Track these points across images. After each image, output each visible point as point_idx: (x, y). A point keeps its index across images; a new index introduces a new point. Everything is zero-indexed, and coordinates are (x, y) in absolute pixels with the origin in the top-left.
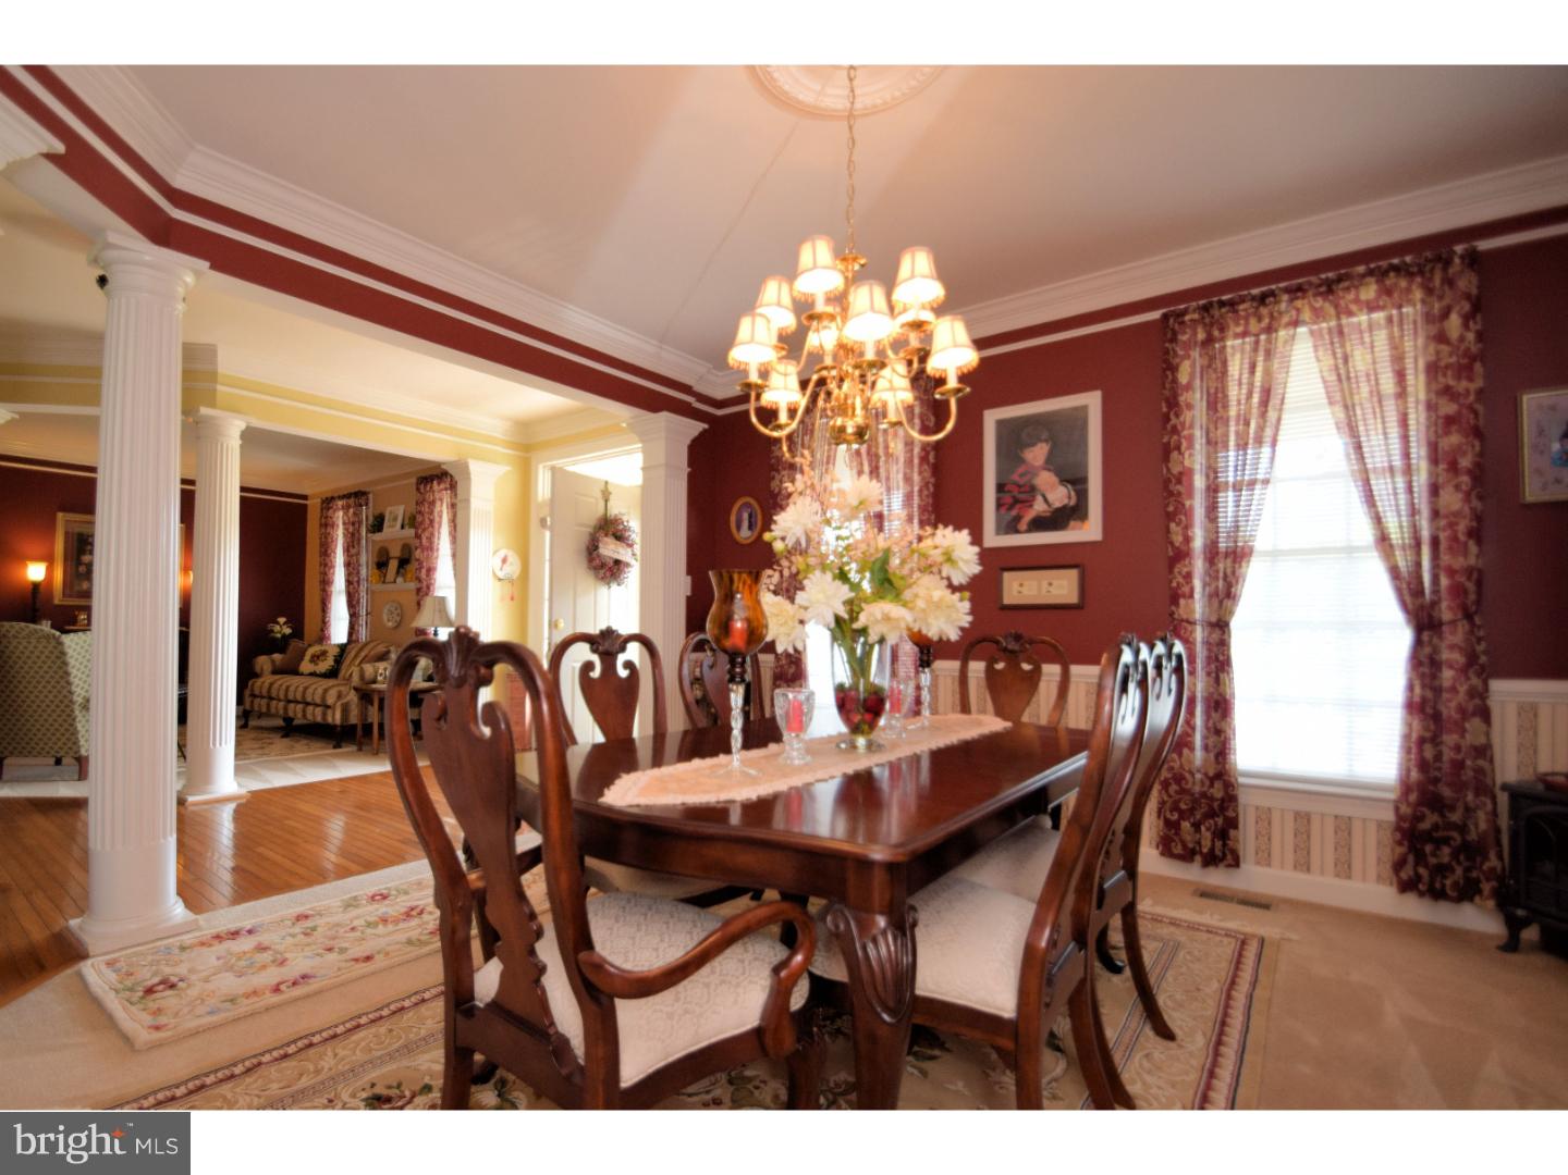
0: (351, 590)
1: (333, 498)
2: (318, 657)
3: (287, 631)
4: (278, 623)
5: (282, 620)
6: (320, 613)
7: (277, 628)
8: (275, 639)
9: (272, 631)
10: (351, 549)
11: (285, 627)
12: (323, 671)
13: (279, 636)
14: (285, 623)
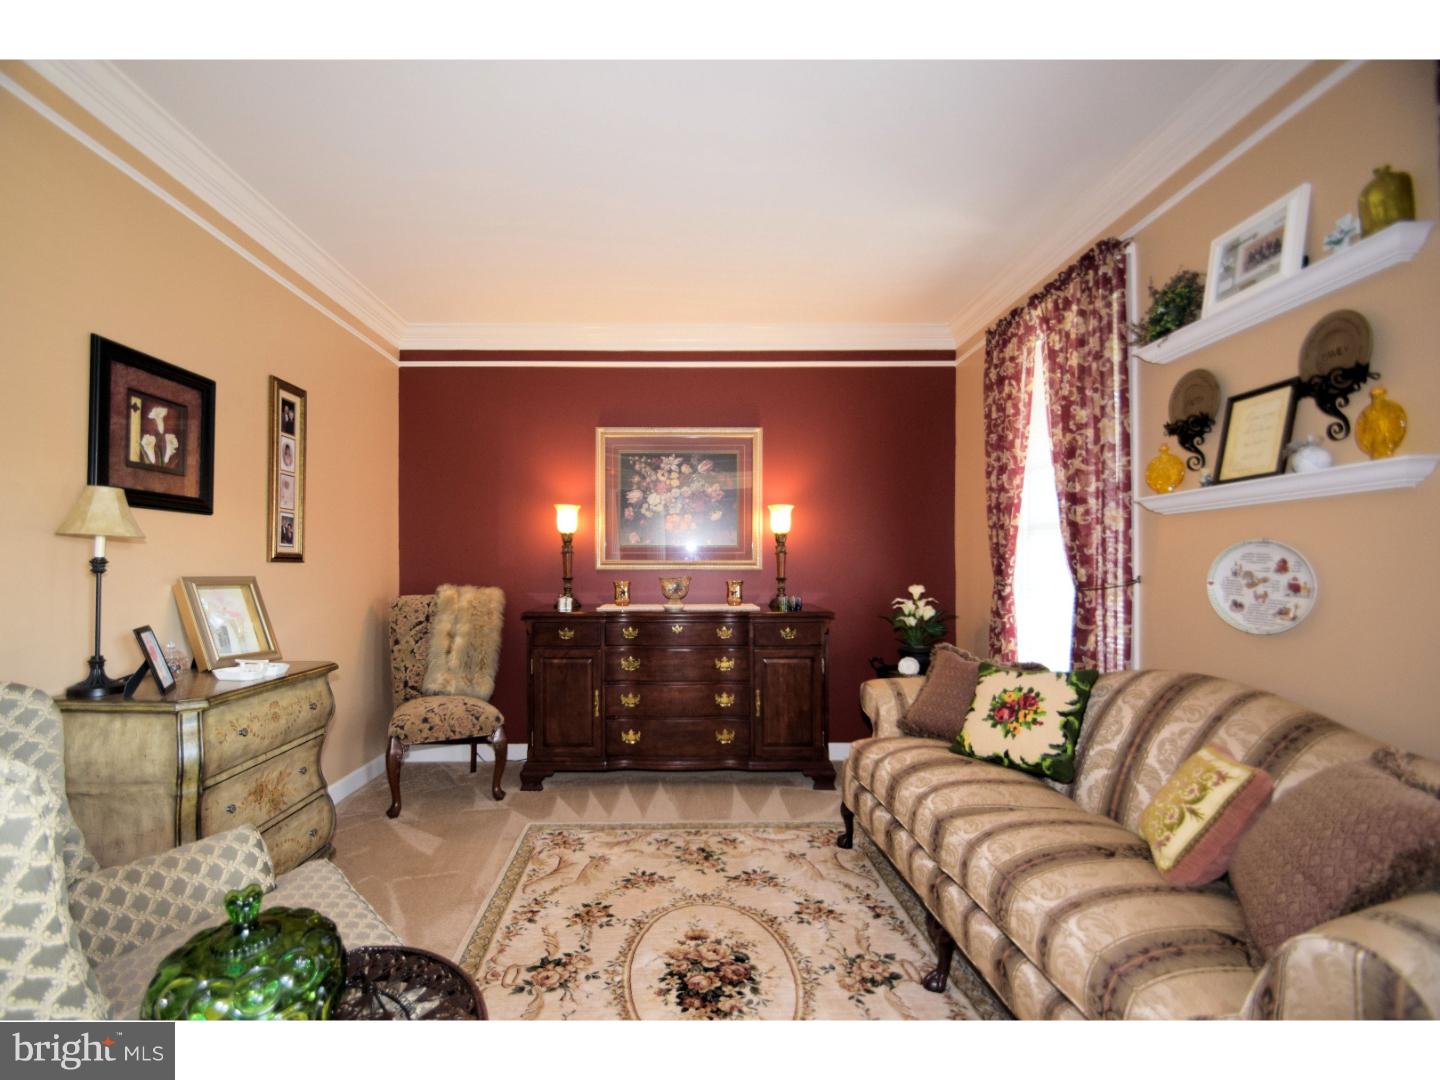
0: (1079, 519)
1: (1016, 313)
2: (1013, 712)
3: (928, 612)
4: (910, 596)
5: (917, 590)
6: (990, 578)
7: (908, 606)
8: (905, 628)
9: (900, 611)
10: (1076, 410)
11: (921, 603)
12: (1033, 758)
13: (912, 622)
14: (922, 596)
